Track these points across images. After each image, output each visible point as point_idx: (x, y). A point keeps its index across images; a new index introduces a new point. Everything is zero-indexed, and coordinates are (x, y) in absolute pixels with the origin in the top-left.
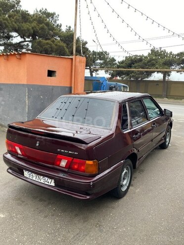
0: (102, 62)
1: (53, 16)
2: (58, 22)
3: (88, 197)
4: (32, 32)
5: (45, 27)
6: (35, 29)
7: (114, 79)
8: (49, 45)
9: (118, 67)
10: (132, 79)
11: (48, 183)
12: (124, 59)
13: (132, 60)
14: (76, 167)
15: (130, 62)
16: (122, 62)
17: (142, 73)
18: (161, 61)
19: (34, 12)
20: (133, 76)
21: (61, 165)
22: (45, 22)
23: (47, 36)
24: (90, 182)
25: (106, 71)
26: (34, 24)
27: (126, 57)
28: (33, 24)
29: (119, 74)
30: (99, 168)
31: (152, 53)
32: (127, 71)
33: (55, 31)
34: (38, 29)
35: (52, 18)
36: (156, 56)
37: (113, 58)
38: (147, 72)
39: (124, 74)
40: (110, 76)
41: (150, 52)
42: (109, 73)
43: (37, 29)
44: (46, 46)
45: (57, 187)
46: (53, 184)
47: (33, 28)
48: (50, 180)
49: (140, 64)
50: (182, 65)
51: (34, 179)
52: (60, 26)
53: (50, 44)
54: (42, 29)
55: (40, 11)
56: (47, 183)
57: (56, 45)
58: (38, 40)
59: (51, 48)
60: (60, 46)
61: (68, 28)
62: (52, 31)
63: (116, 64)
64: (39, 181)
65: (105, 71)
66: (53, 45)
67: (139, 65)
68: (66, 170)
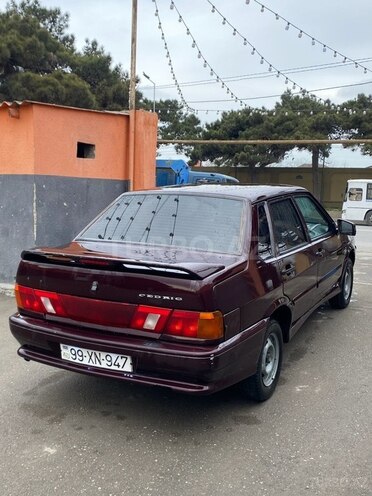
0: (166, 125)
1: (55, 17)
2: (67, 32)
3: (206, 388)
4: (9, 56)
5: (40, 44)
6: (14, 47)
7: (198, 165)
8: (50, 87)
9: (207, 136)
10: (239, 166)
11: (118, 366)
12: (220, 118)
13: (238, 121)
14: (177, 328)
15: (234, 125)
16: (216, 126)
17: (262, 150)
18: (307, 122)
19: (8, 7)
20: (243, 159)
21: (145, 327)
22: (38, 31)
23: (41, 65)
24: (209, 355)
25: (179, 148)
26: (12, 36)
27: (224, 114)
28: (8, 37)
29: (210, 153)
30: (225, 328)
31: (284, 103)
32: (228, 145)
33: (61, 53)
34: (22, 48)
35: (54, 21)
36: (293, 109)
37: (193, 117)
38: (274, 147)
39: (221, 154)
40: (189, 159)
41: (280, 101)
42: (184, 152)
43: (19, 49)
44: (42, 89)
45: (138, 373)
46: (128, 368)
47: (9, 45)
48: (121, 361)
49: (259, 129)
50: (354, 131)
51: (86, 362)
52: (72, 41)
53: (53, 85)
54: (31, 47)
55: (23, 5)
56: (116, 368)
57: (67, 86)
58: (24, 75)
59: (56, 92)
60: (76, 89)
61: (90, 46)
62: (54, 53)
63: (200, 130)
64: (98, 365)
65: (177, 148)
66: (60, 87)
67: (254, 133)
68: (157, 336)
